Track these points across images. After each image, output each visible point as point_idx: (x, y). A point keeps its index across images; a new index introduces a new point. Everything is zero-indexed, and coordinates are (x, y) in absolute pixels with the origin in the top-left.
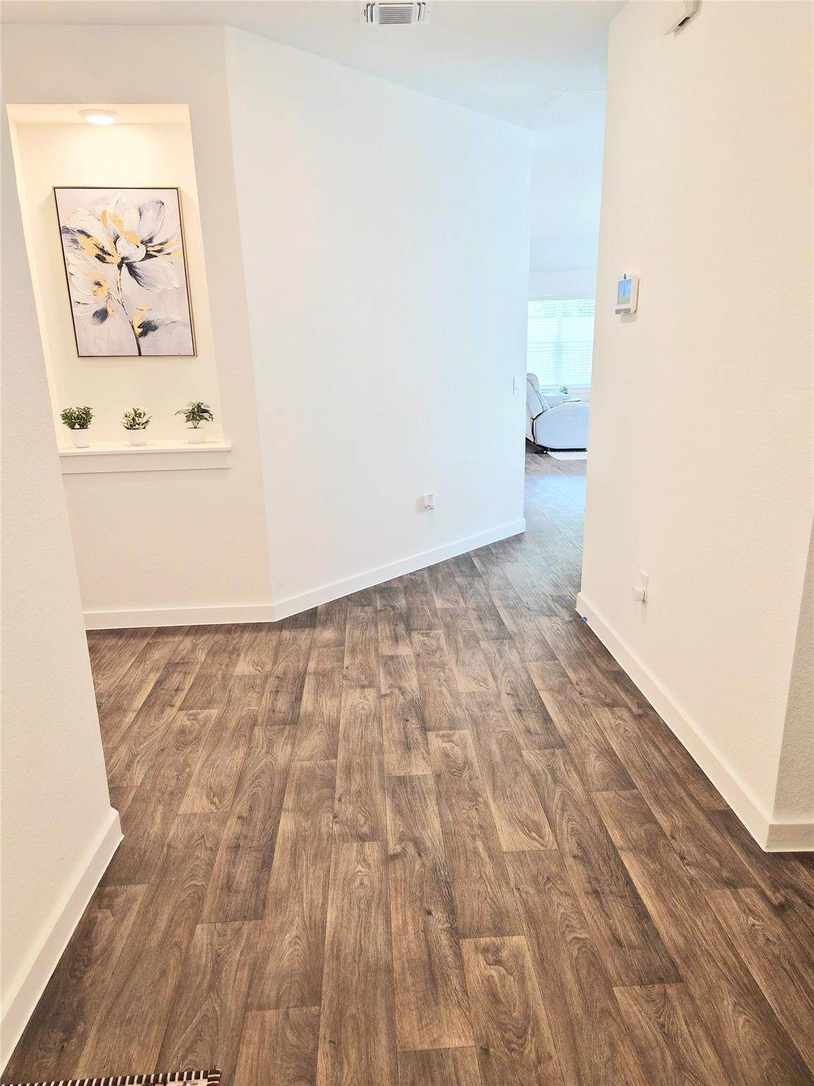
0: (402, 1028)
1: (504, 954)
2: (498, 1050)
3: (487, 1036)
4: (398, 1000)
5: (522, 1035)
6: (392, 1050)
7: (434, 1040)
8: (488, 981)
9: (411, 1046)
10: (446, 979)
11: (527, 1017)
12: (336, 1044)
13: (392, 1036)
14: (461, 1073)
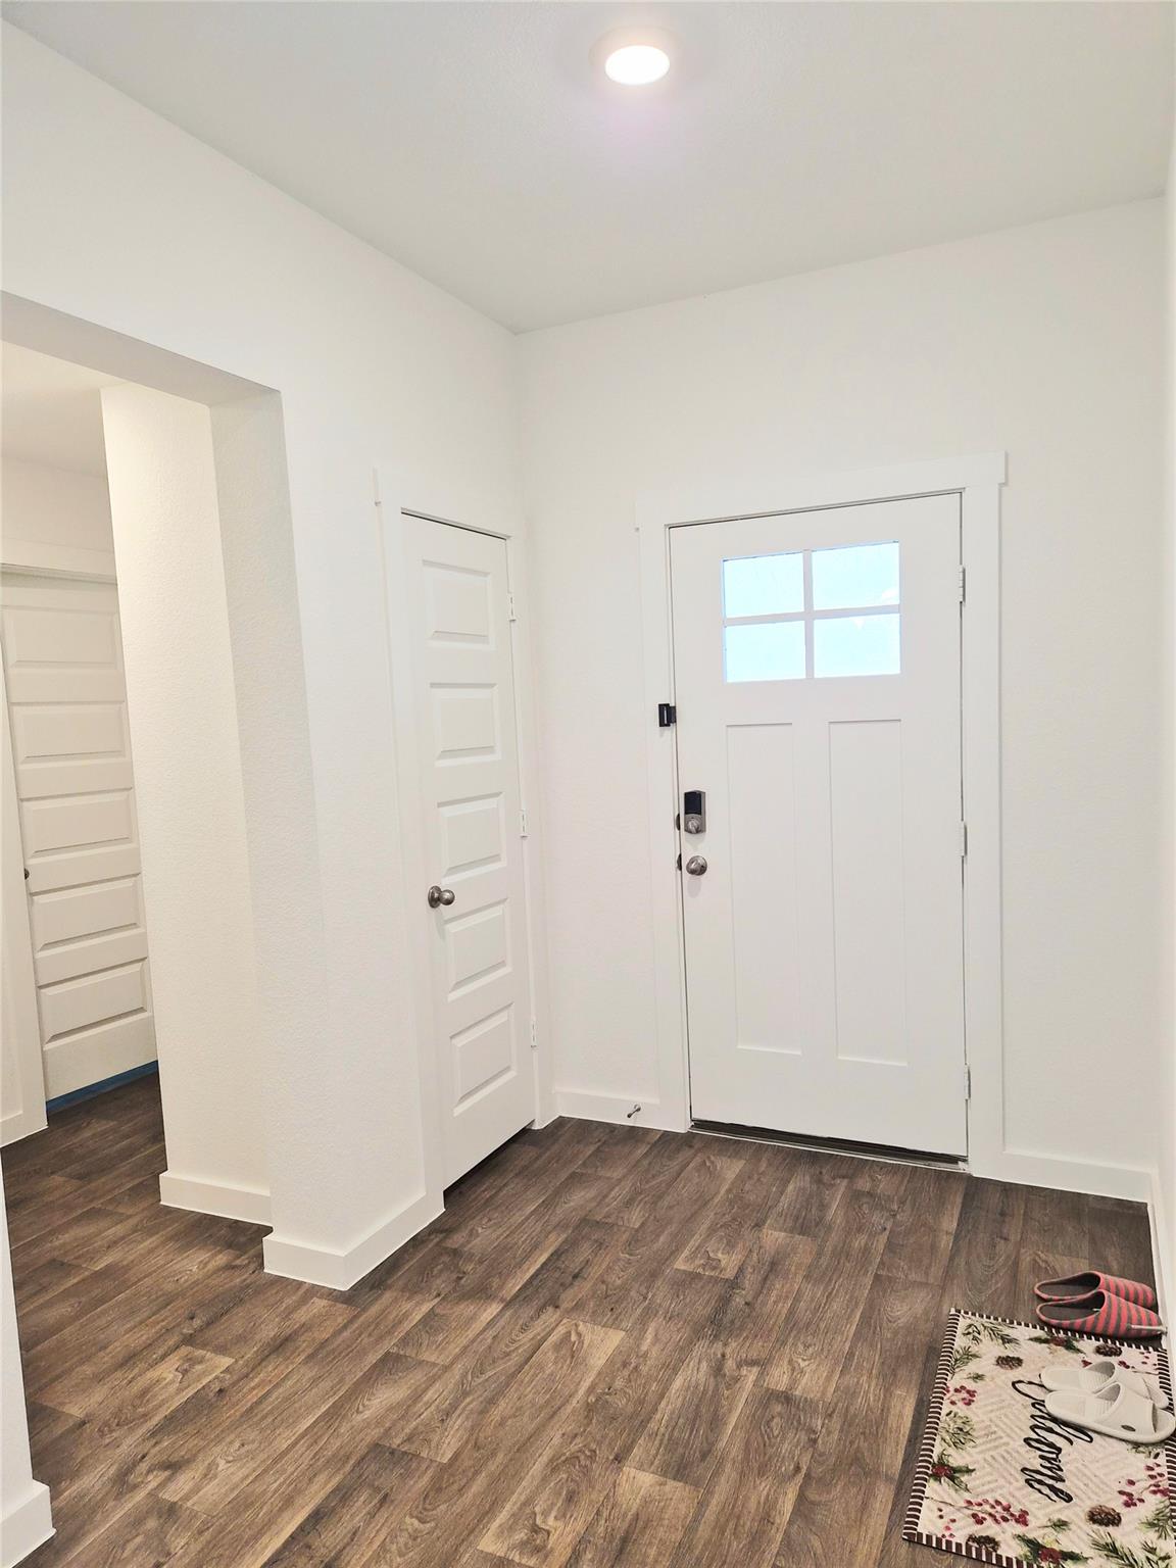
0: (688, 1507)
1: (521, 1535)
2: (605, 1454)
3: (607, 1469)
4: (679, 1535)
5: (575, 1458)
6: (710, 1492)
7: (661, 1485)
8: (564, 1516)
9: (687, 1489)
10: (609, 1536)
11: (555, 1470)
12: (766, 1519)
13: (702, 1505)
14: (653, 1452)
